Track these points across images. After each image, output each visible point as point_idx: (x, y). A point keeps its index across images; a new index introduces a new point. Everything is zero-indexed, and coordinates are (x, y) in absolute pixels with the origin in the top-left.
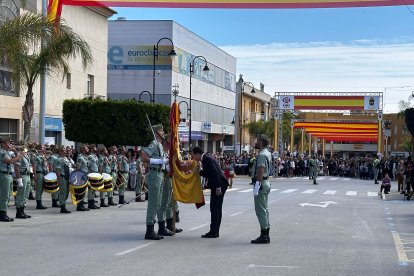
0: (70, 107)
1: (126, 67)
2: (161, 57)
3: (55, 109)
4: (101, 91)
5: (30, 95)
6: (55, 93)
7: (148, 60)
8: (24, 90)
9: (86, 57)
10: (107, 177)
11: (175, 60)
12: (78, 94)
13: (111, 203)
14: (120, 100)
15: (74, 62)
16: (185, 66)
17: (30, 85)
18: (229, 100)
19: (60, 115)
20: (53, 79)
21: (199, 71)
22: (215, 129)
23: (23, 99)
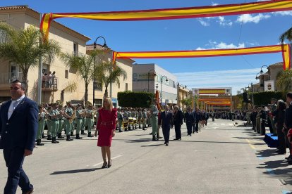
0: (120, 95)
1: (138, 80)
2: (151, 76)
3: (115, 96)
4: (130, 89)
5: (106, 91)
6: (115, 90)
7: (146, 78)
8: (104, 89)
9: (125, 77)
10: (134, 119)
11: (156, 78)
12: (122, 90)
13: (136, 128)
14: (138, 92)
15: (121, 78)
16: (159, 79)
17: (106, 87)
18: (175, 91)
19: (116, 97)
20: (114, 85)
21: (164, 81)
22: (170, 102)
23: (104, 92)
